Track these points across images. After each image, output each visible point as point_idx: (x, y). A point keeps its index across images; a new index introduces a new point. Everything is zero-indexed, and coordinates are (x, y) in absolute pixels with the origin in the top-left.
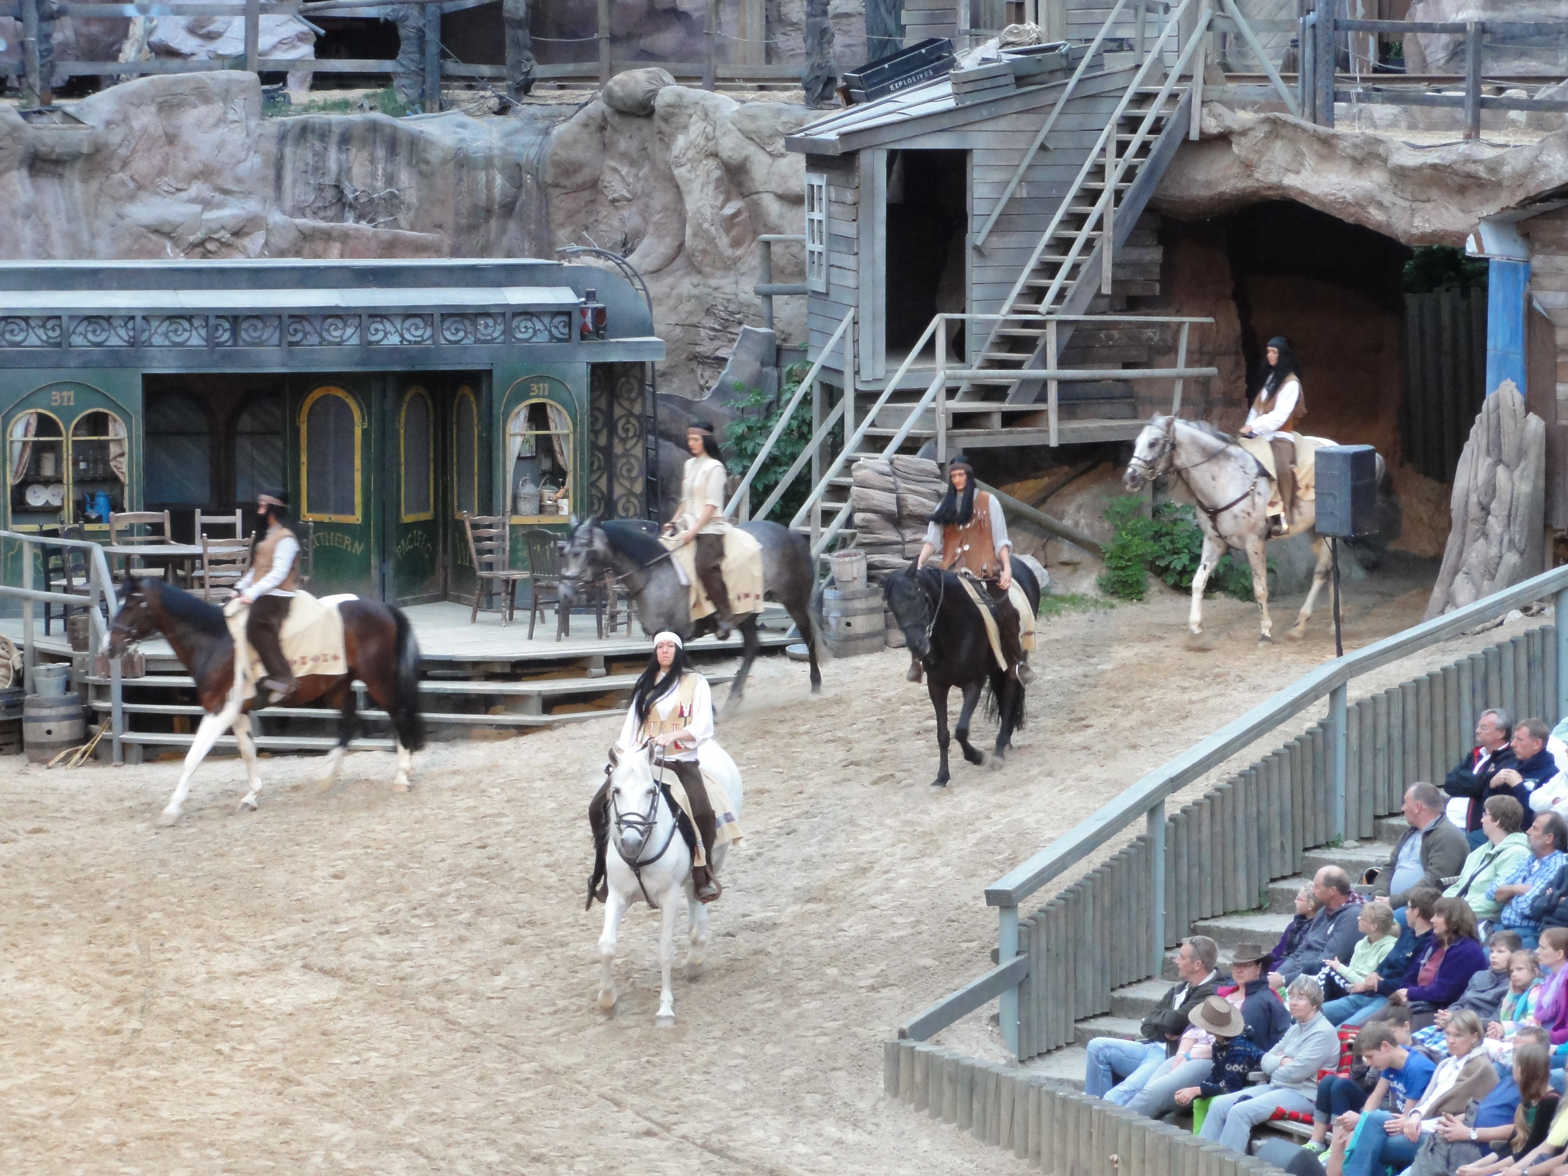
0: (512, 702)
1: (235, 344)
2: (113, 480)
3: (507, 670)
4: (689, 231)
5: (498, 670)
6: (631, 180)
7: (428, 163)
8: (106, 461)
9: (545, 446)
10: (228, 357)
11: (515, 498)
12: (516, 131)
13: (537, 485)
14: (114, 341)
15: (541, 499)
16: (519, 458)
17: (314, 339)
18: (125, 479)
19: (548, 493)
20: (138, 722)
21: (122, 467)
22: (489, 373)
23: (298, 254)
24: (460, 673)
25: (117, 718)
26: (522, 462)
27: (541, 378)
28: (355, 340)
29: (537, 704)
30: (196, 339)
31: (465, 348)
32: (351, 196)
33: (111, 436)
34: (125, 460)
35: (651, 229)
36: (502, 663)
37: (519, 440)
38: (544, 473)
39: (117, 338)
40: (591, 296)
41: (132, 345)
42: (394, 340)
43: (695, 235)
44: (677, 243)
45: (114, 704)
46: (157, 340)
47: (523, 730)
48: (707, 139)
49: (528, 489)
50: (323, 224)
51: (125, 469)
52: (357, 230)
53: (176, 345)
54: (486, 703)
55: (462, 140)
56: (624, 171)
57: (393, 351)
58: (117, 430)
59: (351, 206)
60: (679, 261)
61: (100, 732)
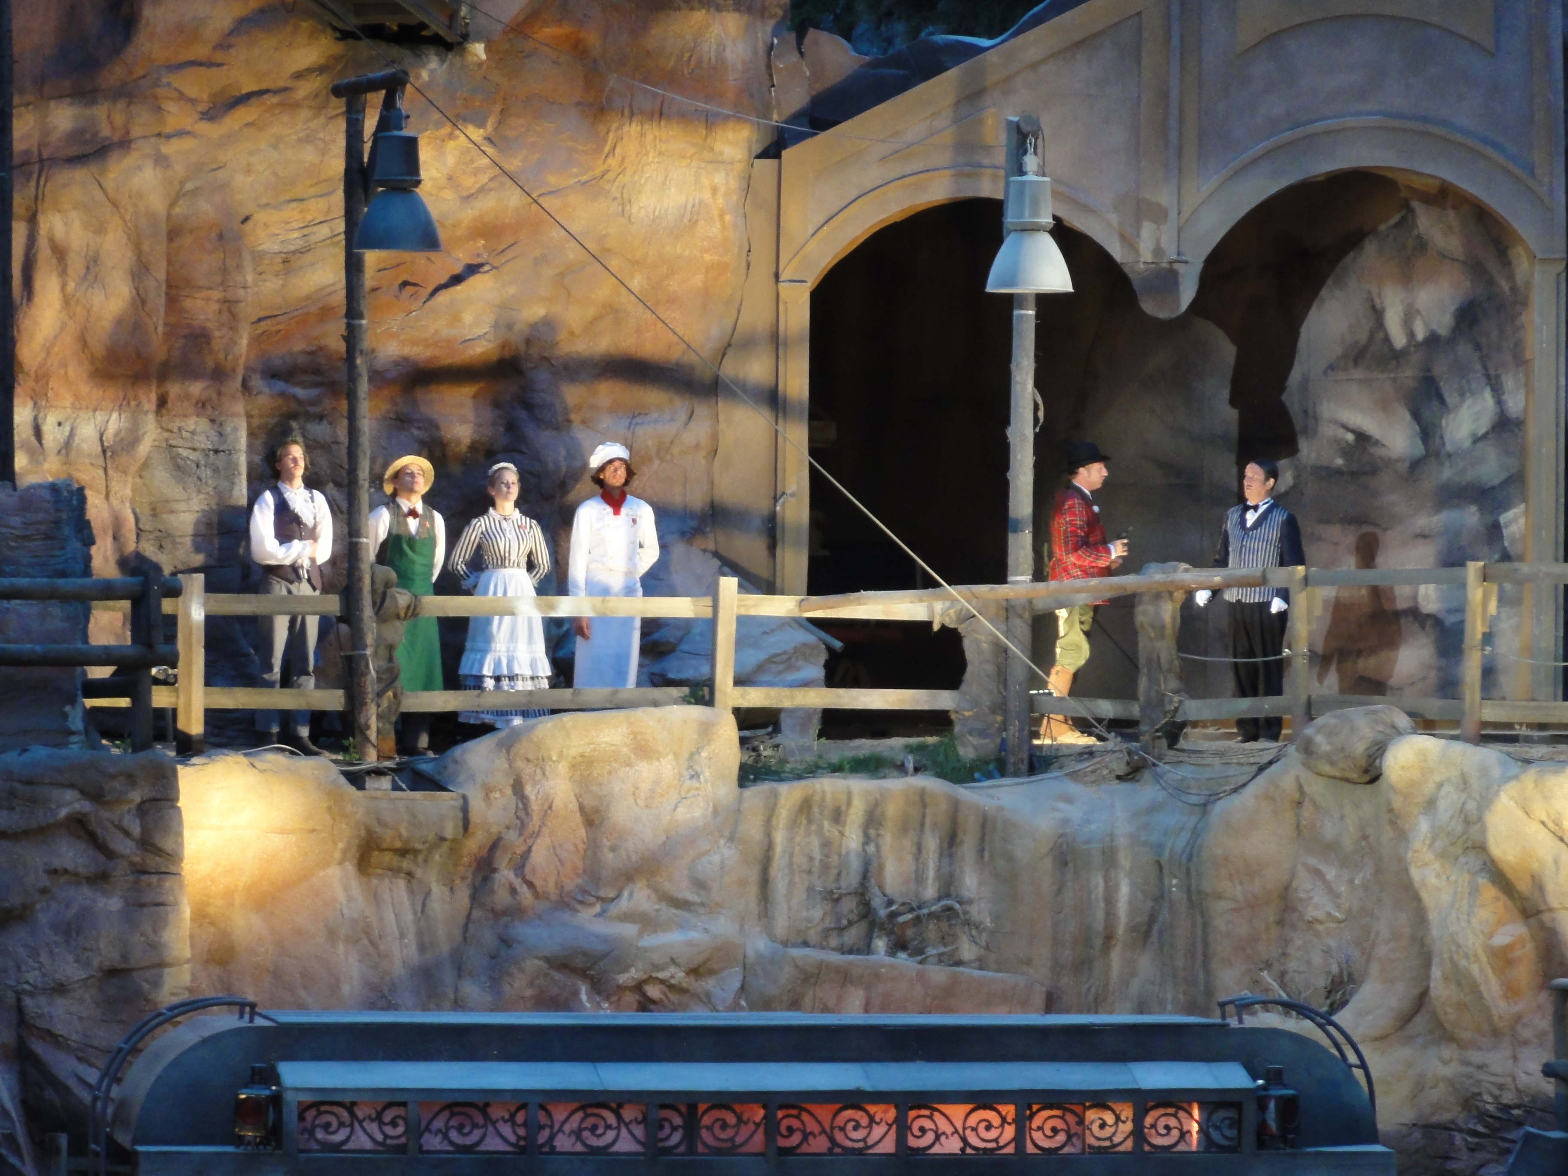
1: (691, 1150)
4: (1436, 972)
6: (1343, 889)
7: (1010, 858)
10: (679, 1172)
12: (1153, 809)
17: (820, 1143)
28: (888, 1147)
30: (627, 1140)
31: (1067, 1161)
32: (883, 913)
35: (1374, 968)
40: (1275, 1077)
42: (951, 1146)
43: (1446, 978)
44: (1416, 991)
46: (563, 1143)
48: (1467, 822)
50: (836, 958)
52: (892, 967)
53: (594, 1151)
55: (1066, 822)
56: (1331, 873)
57: (950, 1163)
59: (882, 928)
60: (1419, 1023)
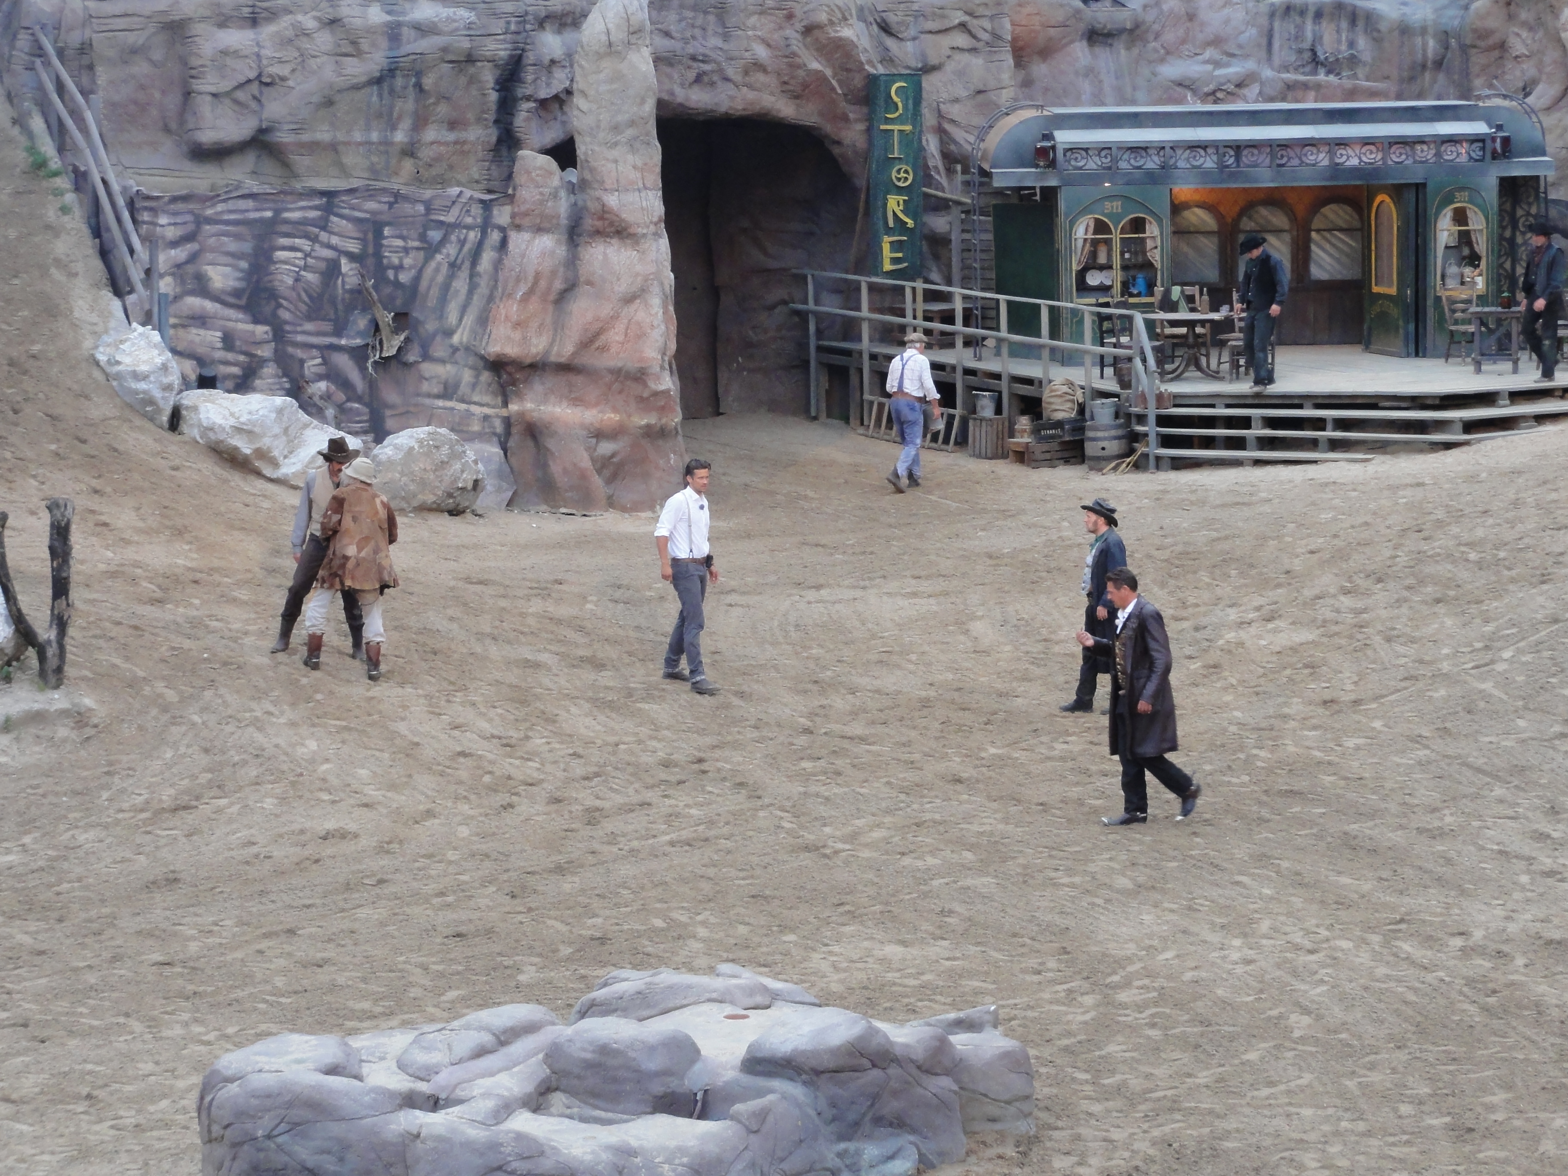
0: (1440, 425)
1: (1238, 166)
2: (1148, 265)
3: (1437, 402)
5: (1429, 402)
6: (1529, 42)
7: (1379, 31)
8: (1144, 252)
9: (1465, 238)
10: (1233, 176)
11: (1443, 277)
12: (1444, 7)
13: (1459, 265)
14: (1150, 165)
15: (1462, 276)
16: (1447, 247)
17: (1296, 162)
18: (1158, 265)
19: (1468, 271)
20: (1167, 441)
21: (1156, 257)
22: (1424, 185)
23: (1284, 99)
24: (1403, 405)
25: (1152, 439)
26: (1450, 251)
27: (1462, 189)
28: (1326, 162)
29: (1459, 427)
30: (1209, 162)
31: (1406, 167)
32: (1322, 57)
33: (1147, 234)
34: (1157, 252)
35: (1544, 78)
36: (1434, 397)
37: (1446, 234)
38: (1464, 258)
39: (1152, 163)
40: (1499, 127)
41: (1163, 168)
42: (1354, 162)
44: (1563, 88)
45: (1150, 428)
46: (1181, 164)
47: (1448, 446)
49: (1453, 270)
50: (1302, 78)
51: (1158, 258)
52: (1327, 81)
53: (1194, 167)
54: (1421, 427)
55: (1404, 14)
56: (1524, 35)
57: (1354, 170)
58: (1152, 230)
59: (1322, 64)
60: (1565, 101)
61: (1141, 449)
